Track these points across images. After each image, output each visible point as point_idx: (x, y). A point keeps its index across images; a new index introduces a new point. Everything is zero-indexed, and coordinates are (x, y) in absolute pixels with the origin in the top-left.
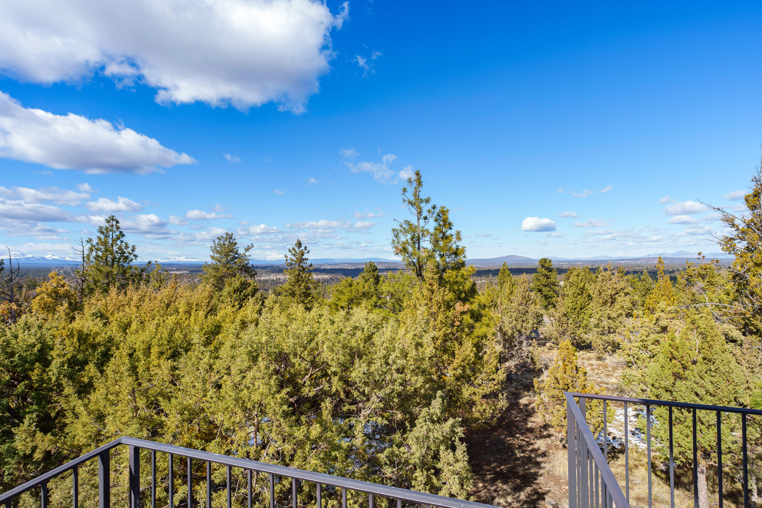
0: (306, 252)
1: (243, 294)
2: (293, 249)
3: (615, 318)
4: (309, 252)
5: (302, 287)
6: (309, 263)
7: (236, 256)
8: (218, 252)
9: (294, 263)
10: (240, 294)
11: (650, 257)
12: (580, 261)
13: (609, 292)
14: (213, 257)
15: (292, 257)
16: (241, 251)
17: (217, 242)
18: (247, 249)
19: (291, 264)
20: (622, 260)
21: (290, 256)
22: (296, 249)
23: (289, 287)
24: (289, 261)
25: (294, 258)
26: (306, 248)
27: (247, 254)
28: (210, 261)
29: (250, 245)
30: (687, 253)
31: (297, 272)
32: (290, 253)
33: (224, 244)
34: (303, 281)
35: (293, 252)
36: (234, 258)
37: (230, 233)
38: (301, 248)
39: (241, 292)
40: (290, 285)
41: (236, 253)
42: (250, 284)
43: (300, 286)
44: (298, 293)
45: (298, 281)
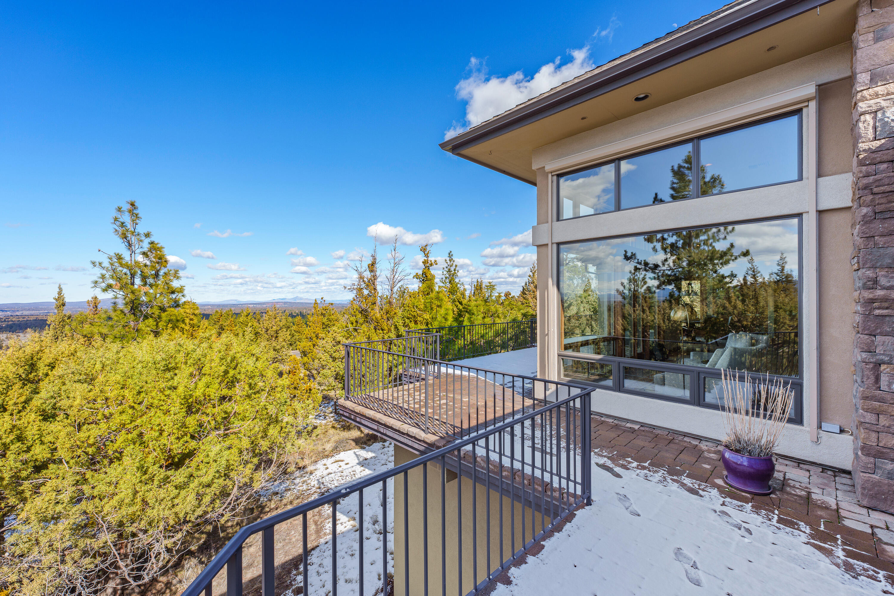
3: (279, 349)
11: (274, 301)
12: (208, 305)
13: (275, 328)
20: (250, 304)
30: (301, 299)
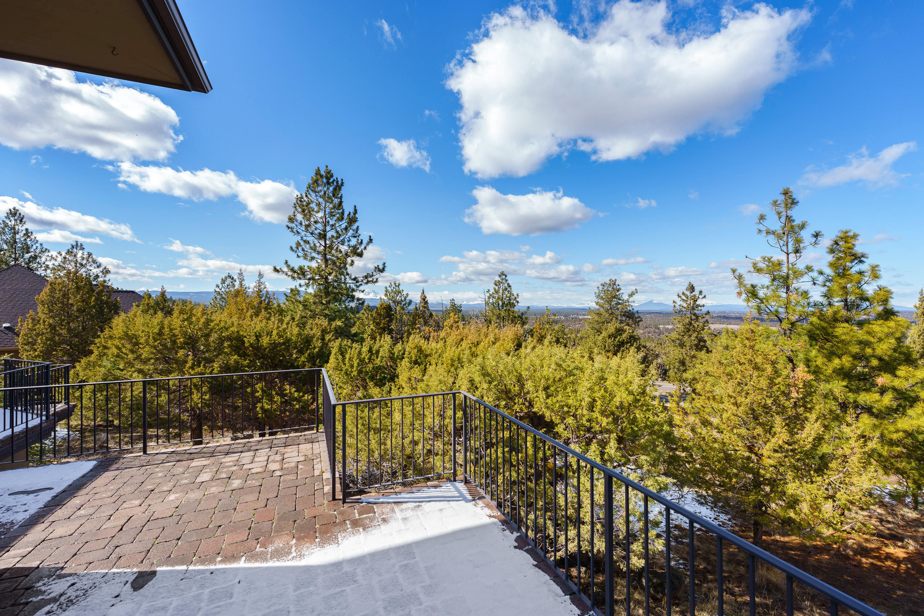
0: (701, 297)
1: (617, 339)
2: (683, 293)
4: (705, 297)
5: (693, 338)
6: (704, 310)
7: (620, 301)
8: (602, 298)
9: (684, 309)
10: (614, 340)
14: (597, 303)
15: (682, 303)
16: (625, 297)
17: (601, 288)
18: (631, 295)
19: (680, 311)
21: (679, 302)
22: (688, 293)
23: (677, 337)
24: (678, 307)
25: (685, 305)
26: (701, 292)
27: (631, 299)
28: (593, 305)
29: (634, 290)
31: (687, 321)
32: (679, 299)
33: (608, 290)
34: (694, 331)
35: (683, 297)
36: (619, 304)
37: (614, 279)
38: (694, 293)
39: (615, 337)
40: (679, 334)
41: (620, 299)
42: (626, 331)
43: (690, 336)
44: (688, 344)
45: (689, 330)
